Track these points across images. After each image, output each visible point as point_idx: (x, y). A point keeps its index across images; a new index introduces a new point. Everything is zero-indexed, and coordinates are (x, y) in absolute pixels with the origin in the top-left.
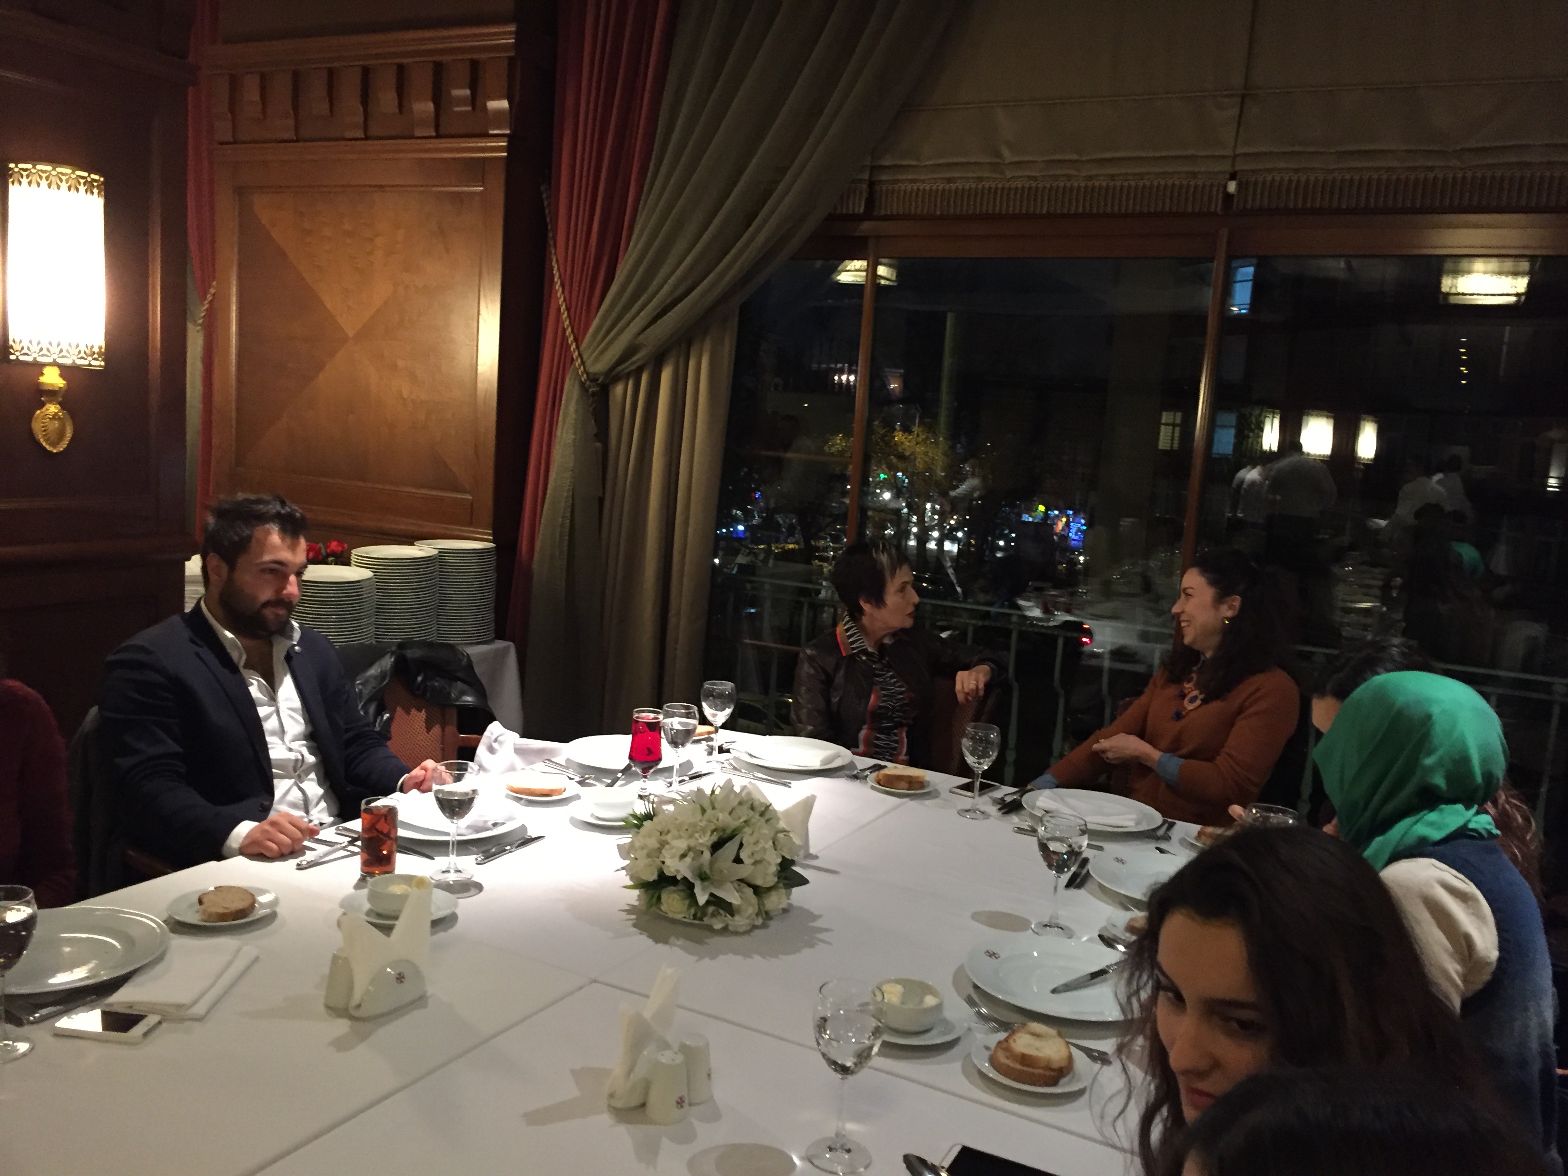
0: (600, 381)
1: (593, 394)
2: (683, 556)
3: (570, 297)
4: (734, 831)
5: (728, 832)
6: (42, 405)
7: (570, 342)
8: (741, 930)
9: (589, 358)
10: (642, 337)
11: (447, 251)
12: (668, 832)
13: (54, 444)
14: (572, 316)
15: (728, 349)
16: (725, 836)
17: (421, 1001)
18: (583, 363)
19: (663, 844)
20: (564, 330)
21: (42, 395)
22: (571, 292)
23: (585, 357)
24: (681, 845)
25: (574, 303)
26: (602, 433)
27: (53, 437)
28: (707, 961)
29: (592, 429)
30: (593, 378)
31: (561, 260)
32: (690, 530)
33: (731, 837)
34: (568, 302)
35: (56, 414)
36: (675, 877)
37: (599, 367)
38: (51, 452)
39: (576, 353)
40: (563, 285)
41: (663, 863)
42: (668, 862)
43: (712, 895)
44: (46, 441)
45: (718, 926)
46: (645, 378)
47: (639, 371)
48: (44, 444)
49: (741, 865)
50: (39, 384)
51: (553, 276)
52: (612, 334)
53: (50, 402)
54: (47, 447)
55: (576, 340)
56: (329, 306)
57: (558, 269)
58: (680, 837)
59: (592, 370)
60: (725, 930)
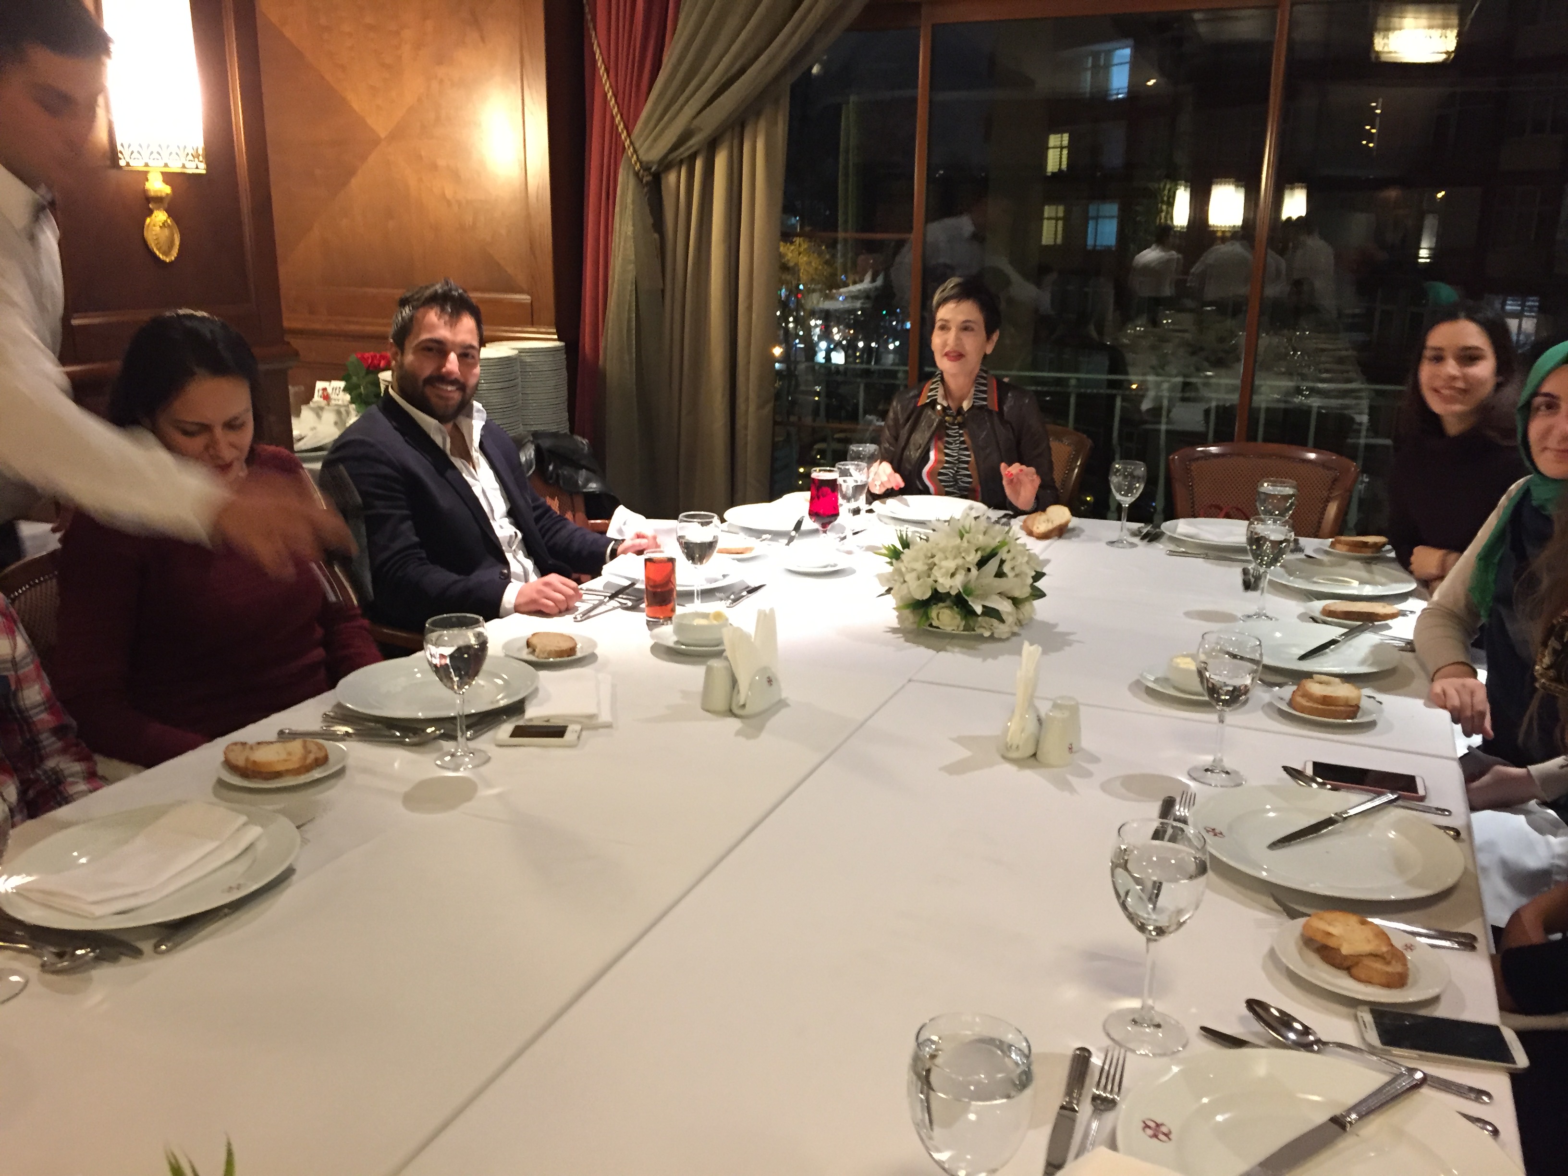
0: (653, 169)
1: (648, 183)
2: (749, 345)
3: (617, 81)
4: (993, 550)
5: (988, 550)
6: (150, 213)
7: (620, 130)
8: (1004, 637)
9: (641, 146)
10: (699, 119)
11: (483, 39)
12: (933, 556)
13: (166, 254)
14: (620, 102)
15: (781, 129)
16: (985, 554)
17: (782, 704)
18: (635, 151)
19: (932, 566)
20: (613, 118)
21: (148, 203)
22: (617, 75)
23: (637, 145)
24: (951, 565)
25: (621, 92)
26: (658, 225)
27: (165, 248)
28: (990, 661)
29: (650, 221)
30: (646, 167)
31: (604, 44)
32: (754, 316)
33: (993, 554)
34: (615, 89)
35: (166, 221)
36: (948, 593)
37: (654, 153)
38: (163, 262)
39: (627, 143)
40: (607, 70)
41: (936, 581)
42: (941, 580)
43: (984, 606)
44: (159, 249)
45: (987, 634)
46: (699, 164)
47: (692, 158)
48: (157, 253)
49: (1004, 579)
50: (145, 191)
51: (595, 62)
52: (666, 118)
53: (158, 209)
54: (161, 256)
55: (626, 127)
56: (356, 106)
57: (601, 53)
58: (946, 558)
59: (644, 158)
60: (992, 638)
